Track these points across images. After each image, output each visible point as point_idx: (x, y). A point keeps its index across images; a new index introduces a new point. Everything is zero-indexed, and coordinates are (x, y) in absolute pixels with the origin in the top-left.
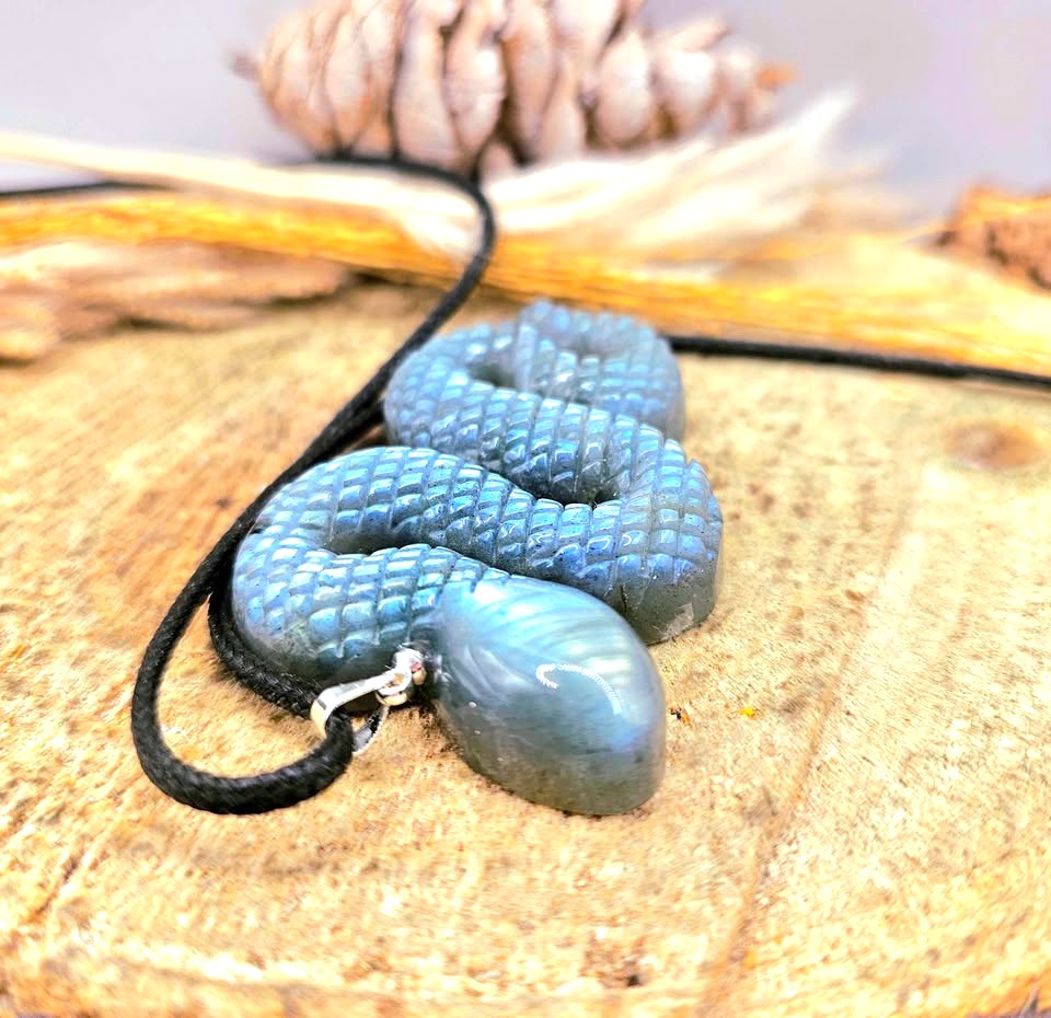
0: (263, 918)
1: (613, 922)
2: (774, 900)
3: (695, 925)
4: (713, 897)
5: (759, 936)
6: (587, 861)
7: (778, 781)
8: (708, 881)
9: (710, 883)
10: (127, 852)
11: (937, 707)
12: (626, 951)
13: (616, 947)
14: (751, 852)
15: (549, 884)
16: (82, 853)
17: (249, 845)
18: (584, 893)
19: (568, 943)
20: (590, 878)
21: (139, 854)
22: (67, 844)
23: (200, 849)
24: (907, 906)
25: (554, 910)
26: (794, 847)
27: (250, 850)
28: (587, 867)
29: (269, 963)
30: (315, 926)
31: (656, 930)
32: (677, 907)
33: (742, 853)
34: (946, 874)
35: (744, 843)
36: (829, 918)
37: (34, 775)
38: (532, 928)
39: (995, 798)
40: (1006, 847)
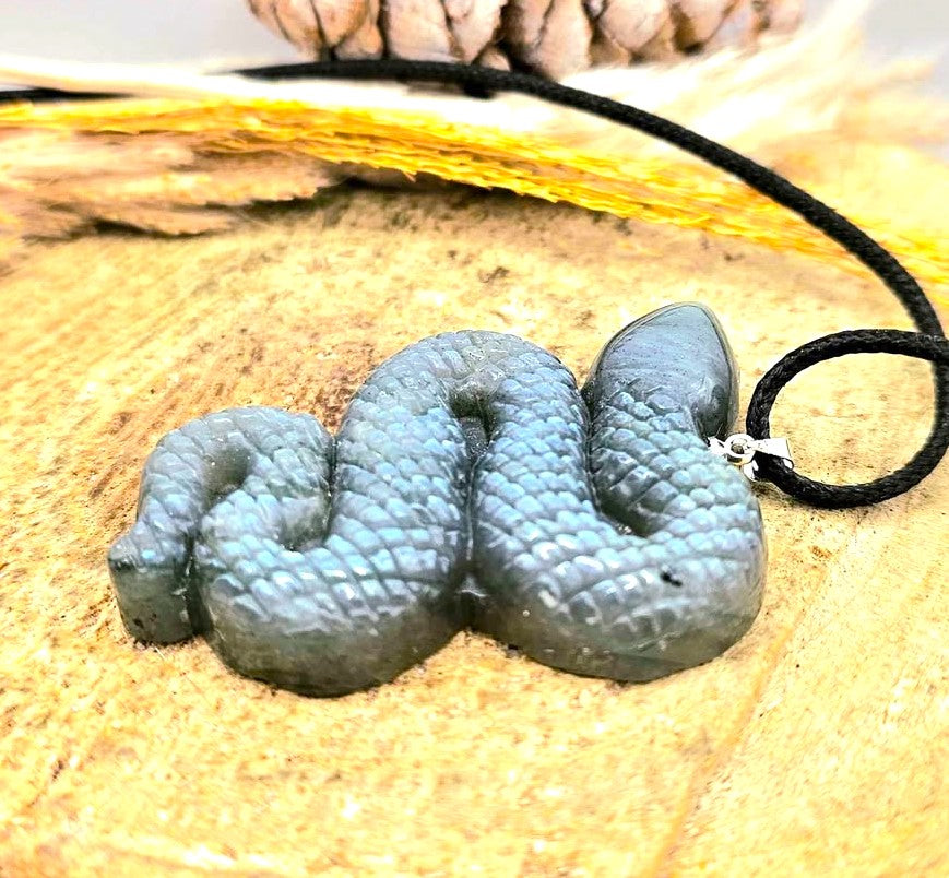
0: (236, 816)
1: (549, 836)
2: (703, 830)
3: (625, 844)
4: (644, 821)
5: (685, 861)
6: (532, 783)
7: (718, 723)
8: (640, 806)
9: (642, 809)
10: (112, 755)
11: (886, 665)
12: (560, 863)
13: (552, 859)
14: (684, 785)
15: (495, 800)
16: (69, 755)
17: (222, 754)
18: (525, 810)
19: (509, 851)
20: (534, 798)
21: (123, 757)
22: (53, 747)
23: (178, 756)
24: (827, 845)
25: (498, 821)
26: (727, 785)
27: (224, 758)
28: (531, 788)
29: (241, 854)
30: (281, 825)
31: (589, 846)
32: (609, 828)
33: (676, 784)
34: (868, 818)
35: (678, 776)
36: (752, 850)
37: (20, 685)
38: (477, 837)
39: (928, 754)
40: (930, 799)
